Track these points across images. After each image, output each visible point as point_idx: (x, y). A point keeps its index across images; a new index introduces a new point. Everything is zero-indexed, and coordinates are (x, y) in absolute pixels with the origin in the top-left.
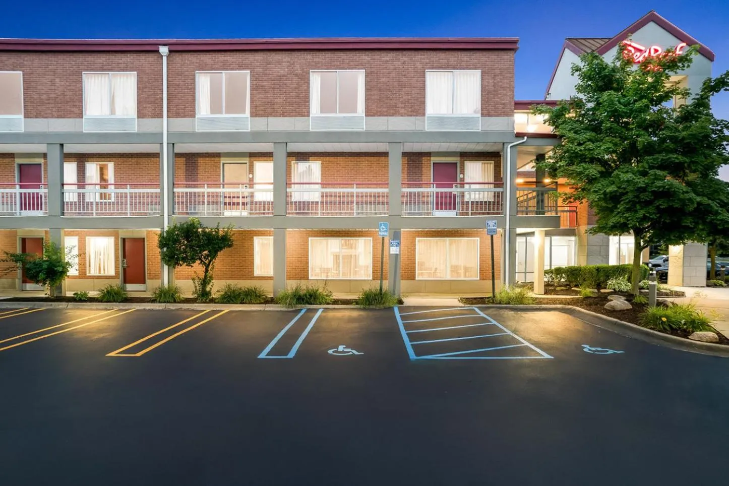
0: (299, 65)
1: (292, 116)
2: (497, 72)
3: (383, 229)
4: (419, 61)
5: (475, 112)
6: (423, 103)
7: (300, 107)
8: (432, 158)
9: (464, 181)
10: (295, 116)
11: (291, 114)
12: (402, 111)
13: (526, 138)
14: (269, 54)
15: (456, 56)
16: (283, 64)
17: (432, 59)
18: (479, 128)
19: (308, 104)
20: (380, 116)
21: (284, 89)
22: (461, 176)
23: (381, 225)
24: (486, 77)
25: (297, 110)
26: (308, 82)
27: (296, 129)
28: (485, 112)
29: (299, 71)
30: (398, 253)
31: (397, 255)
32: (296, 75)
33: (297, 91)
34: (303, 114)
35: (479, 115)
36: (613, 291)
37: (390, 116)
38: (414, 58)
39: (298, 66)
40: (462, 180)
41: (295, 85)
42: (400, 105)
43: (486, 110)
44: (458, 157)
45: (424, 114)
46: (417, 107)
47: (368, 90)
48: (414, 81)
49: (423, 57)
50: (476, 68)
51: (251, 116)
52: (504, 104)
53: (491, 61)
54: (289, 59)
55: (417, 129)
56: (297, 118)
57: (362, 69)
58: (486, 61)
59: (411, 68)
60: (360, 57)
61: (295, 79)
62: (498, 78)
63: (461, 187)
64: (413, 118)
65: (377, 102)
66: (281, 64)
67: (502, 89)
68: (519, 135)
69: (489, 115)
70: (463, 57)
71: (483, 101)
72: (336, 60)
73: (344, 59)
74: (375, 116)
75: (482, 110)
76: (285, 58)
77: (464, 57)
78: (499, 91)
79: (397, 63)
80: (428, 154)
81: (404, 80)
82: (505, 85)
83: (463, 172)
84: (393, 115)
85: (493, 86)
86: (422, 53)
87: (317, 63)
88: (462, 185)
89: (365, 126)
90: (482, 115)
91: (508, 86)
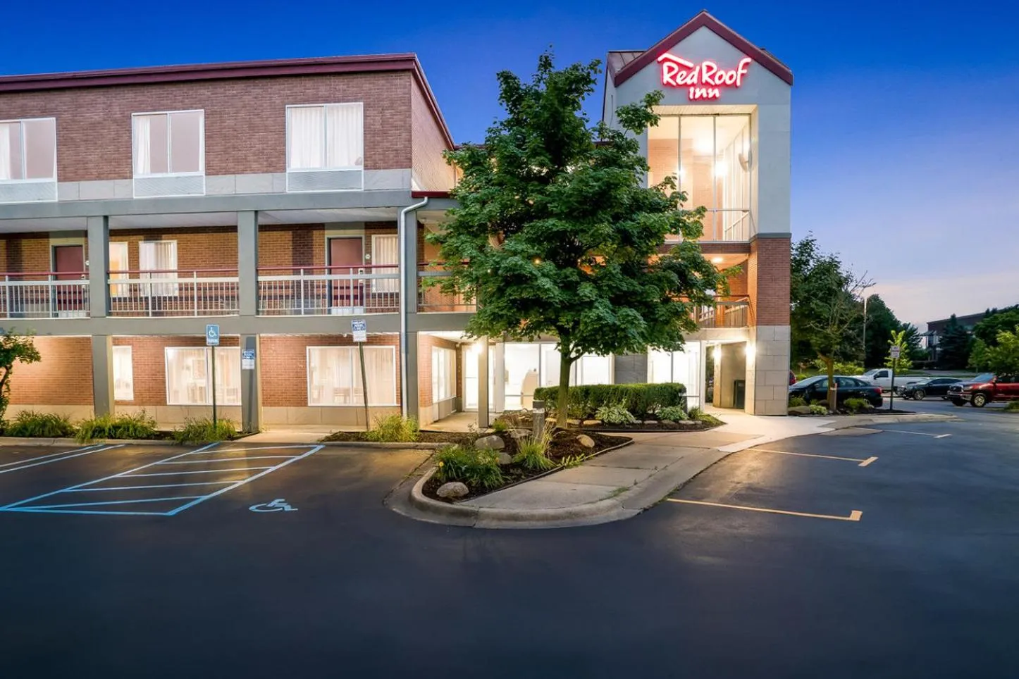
0: (118, 107)
1: (111, 179)
2: (386, 104)
3: (212, 334)
4: (276, 94)
5: (357, 163)
6: (283, 153)
7: (120, 165)
8: (326, 232)
9: (371, 263)
10: (115, 178)
11: (110, 175)
12: (255, 165)
13: (426, 198)
14: (79, 93)
15: (328, 83)
16: (98, 105)
17: (295, 90)
18: (361, 188)
19: (130, 161)
20: (225, 174)
21: (100, 142)
22: (368, 257)
23: (209, 329)
24: (371, 112)
25: (117, 169)
26: (129, 131)
27: (117, 197)
28: (370, 163)
29: (118, 116)
30: (253, 367)
31: (251, 371)
32: (115, 121)
33: (116, 144)
34: (125, 175)
35: (361, 168)
36: (600, 422)
37: (238, 173)
38: (269, 90)
39: (117, 109)
40: (369, 262)
41: (113, 135)
42: (252, 158)
43: (371, 161)
44: (361, 229)
45: (284, 170)
46: (275, 159)
47: (208, 138)
48: (270, 122)
49: (283, 87)
50: (356, 100)
51: (59, 180)
52: (396, 150)
53: (378, 89)
54: (105, 99)
55: (276, 191)
56: (117, 181)
57: (201, 108)
58: (370, 89)
59: (266, 103)
60: (197, 92)
61: (114, 127)
62: (388, 113)
63: (367, 273)
64: (269, 176)
65: (221, 155)
66: (95, 106)
67: (394, 128)
68: (417, 195)
69: (375, 167)
70: (337, 85)
71: (366, 148)
72: (166, 97)
73: (175, 96)
74: (218, 174)
75: (365, 160)
76: (99, 98)
77: (340, 84)
78: (390, 132)
79: (247, 98)
80: (321, 226)
81: (257, 121)
82: (399, 123)
83: (369, 251)
84: (243, 172)
85: (381, 124)
86: (281, 80)
87: (141, 102)
88: (369, 269)
89: (204, 188)
90: (366, 167)
91: (402, 123)
